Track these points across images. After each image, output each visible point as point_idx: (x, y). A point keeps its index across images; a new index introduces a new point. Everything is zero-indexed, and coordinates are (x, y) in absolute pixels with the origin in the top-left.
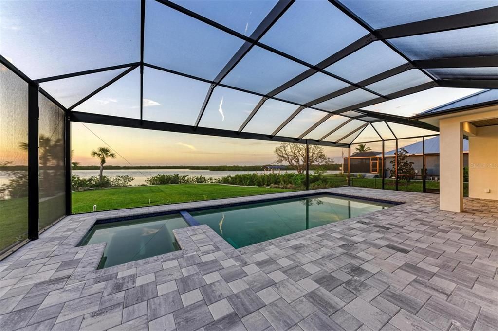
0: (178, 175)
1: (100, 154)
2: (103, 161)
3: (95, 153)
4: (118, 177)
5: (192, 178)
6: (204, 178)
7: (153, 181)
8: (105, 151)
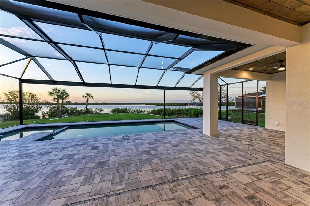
0: (126, 108)
1: (86, 97)
2: (88, 100)
3: (84, 96)
4: (97, 108)
5: (134, 110)
6: (141, 110)
7: (113, 112)
8: (88, 95)
